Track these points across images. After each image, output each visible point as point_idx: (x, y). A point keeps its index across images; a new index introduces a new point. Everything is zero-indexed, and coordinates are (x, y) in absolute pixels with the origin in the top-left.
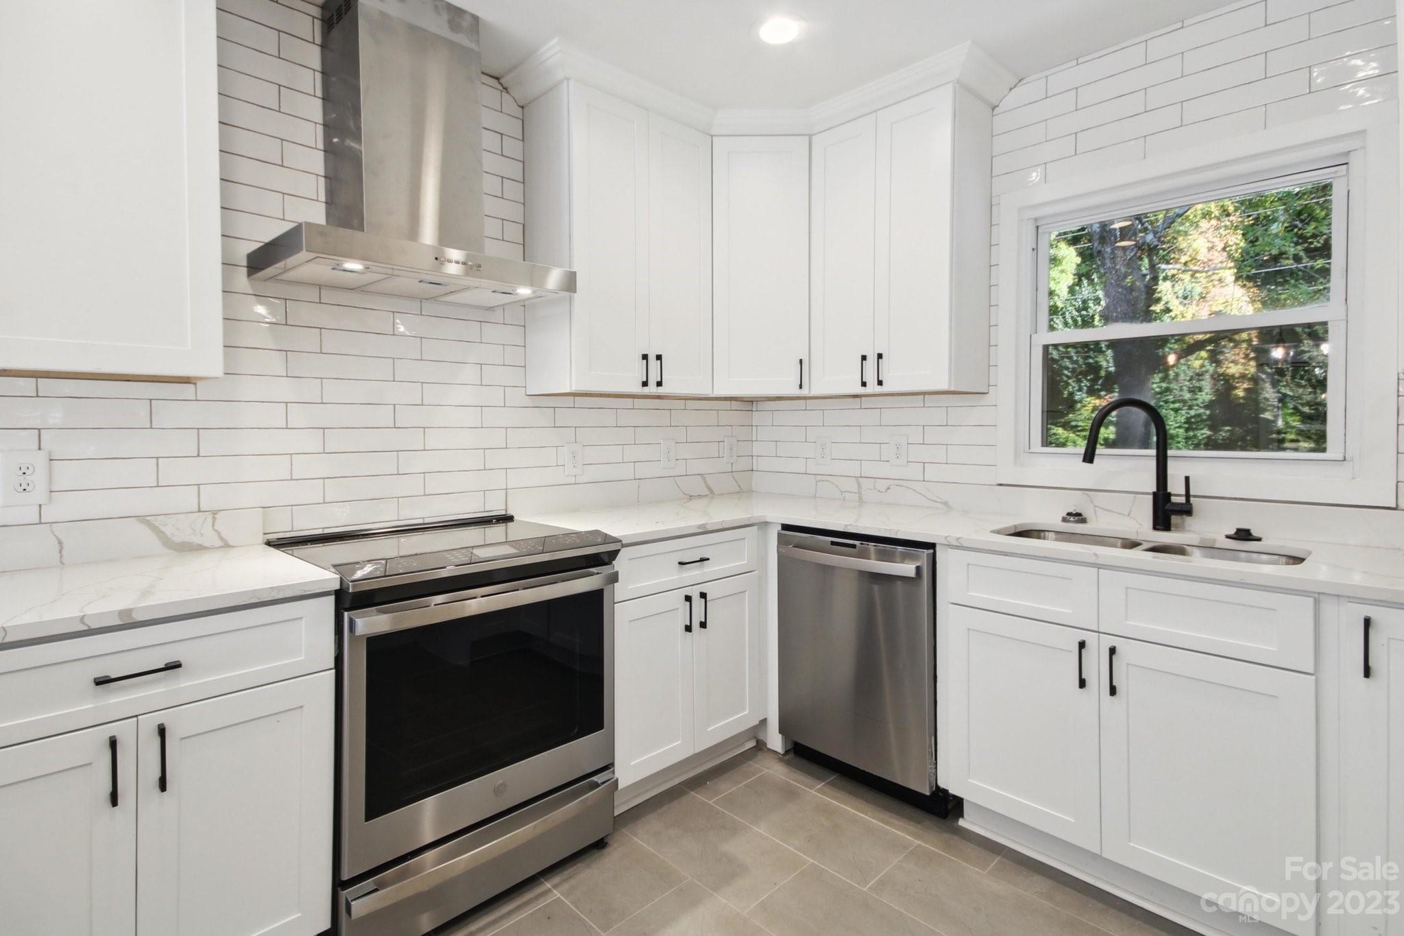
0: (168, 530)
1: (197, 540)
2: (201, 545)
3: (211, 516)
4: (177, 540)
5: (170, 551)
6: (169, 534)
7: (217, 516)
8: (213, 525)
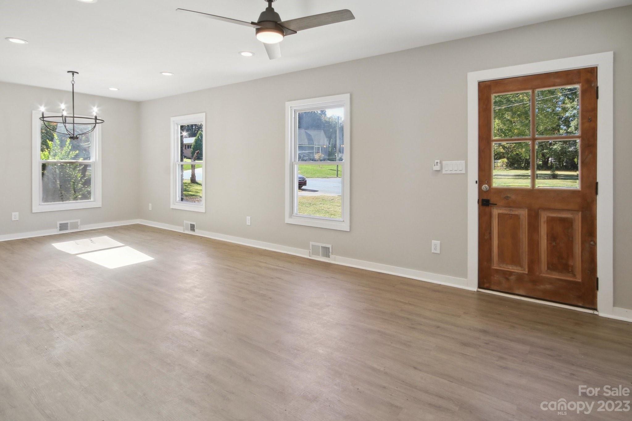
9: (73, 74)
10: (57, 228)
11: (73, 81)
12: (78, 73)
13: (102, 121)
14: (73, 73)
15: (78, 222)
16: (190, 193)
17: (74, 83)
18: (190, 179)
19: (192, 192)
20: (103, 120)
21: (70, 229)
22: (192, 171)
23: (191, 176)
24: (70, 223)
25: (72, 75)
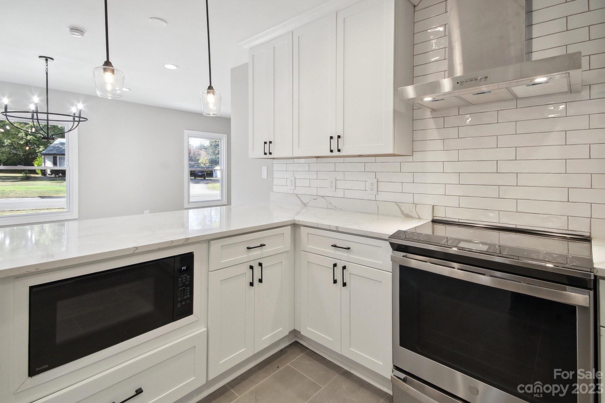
0: (403, 209)
1: (411, 214)
2: (412, 216)
3: (415, 206)
4: (405, 212)
5: (403, 216)
6: (403, 210)
7: (416, 206)
8: (415, 209)
11: (47, 68)
12: (52, 59)
13: (86, 120)
14: (47, 59)
20: (87, 118)
25: (45, 61)
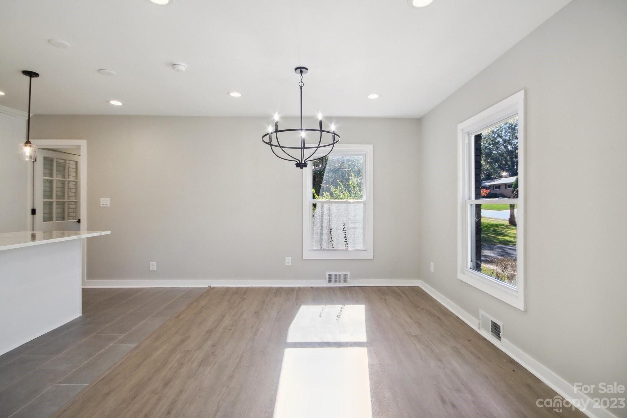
9: (301, 72)
10: (326, 279)
11: (301, 82)
12: (306, 68)
14: (301, 69)
15: (347, 275)
16: (507, 238)
17: (302, 86)
18: (508, 219)
19: (510, 237)
21: (339, 282)
22: (511, 211)
23: (509, 217)
24: (339, 275)
25: (300, 74)
